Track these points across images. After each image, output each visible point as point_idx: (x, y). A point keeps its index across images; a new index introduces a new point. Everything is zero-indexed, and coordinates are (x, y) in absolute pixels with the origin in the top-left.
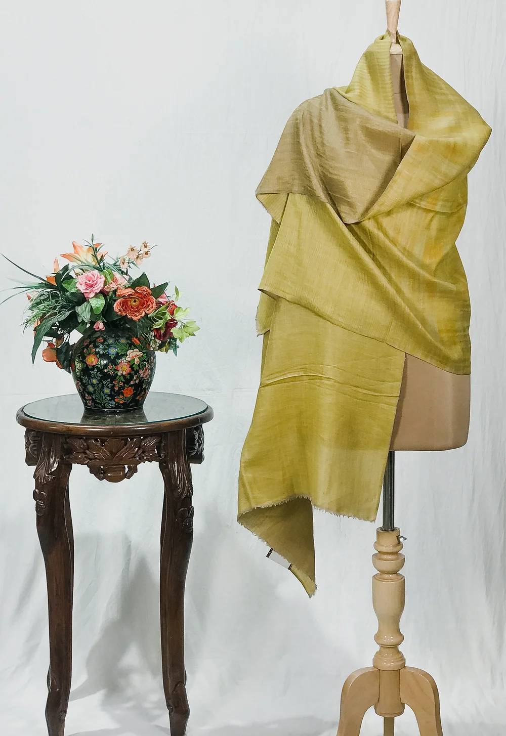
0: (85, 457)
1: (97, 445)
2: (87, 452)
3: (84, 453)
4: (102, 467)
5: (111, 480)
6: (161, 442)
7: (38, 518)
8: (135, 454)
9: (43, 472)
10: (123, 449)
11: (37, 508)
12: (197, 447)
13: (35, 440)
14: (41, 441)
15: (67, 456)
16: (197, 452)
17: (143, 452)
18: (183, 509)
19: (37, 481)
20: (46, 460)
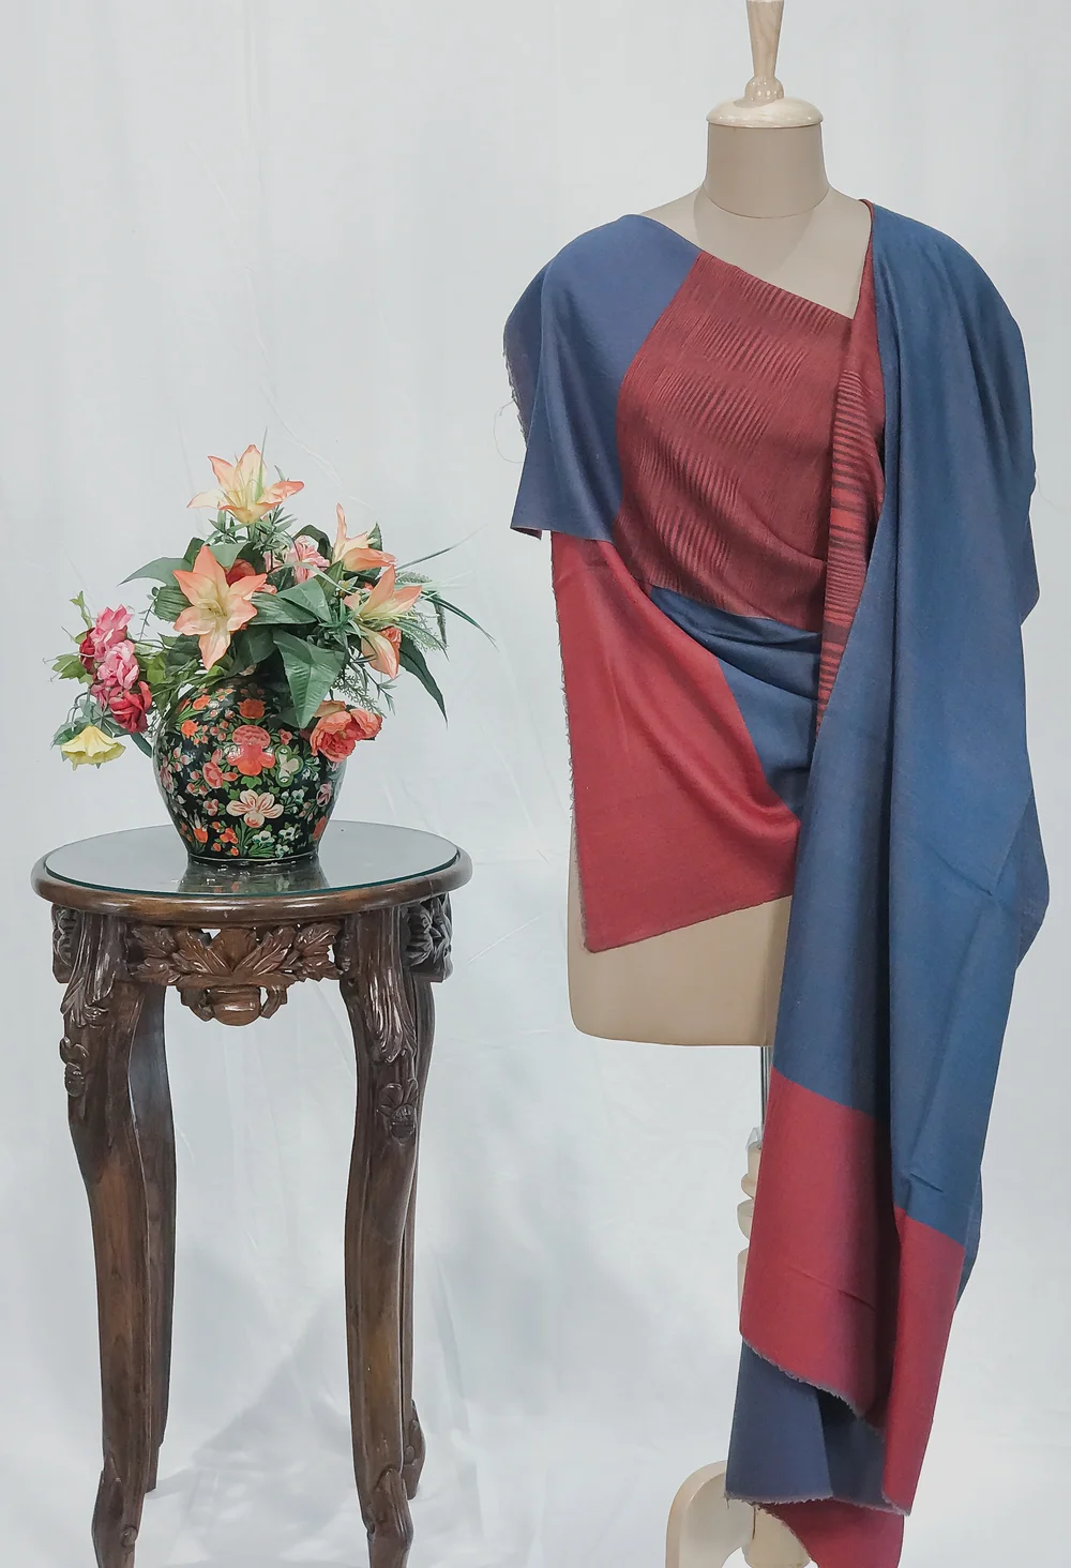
0: (171, 968)
1: (195, 943)
2: (176, 956)
3: (168, 958)
4: (208, 991)
5: (229, 1019)
6: (341, 934)
8: (283, 963)
9: (78, 998)
10: (255, 952)
11: (67, 1077)
12: (429, 946)
13: (67, 929)
14: (78, 929)
15: (132, 965)
17: (301, 958)
18: (390, 1085)
19: (67, 1018)
20: (87, 973)
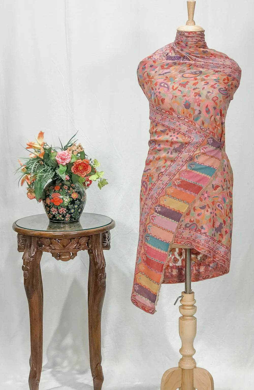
0: (50, 248)
2: (51, 245)
3: (49, 246)
4: (58, 253)
5: (63, 260)
6: (89, 239)
7: (25, 280)
8: (76, 246)
9: (27, 256)
10: (70, 244)
11: (24, 274)
12: (107, 242)
13: (23, 239)
14: (26, 240)
15: (40, 248)
16: (107, 244)
17: (80, 245)
18: (100, 274)
19: (24, 260)
20: (28, 250)
